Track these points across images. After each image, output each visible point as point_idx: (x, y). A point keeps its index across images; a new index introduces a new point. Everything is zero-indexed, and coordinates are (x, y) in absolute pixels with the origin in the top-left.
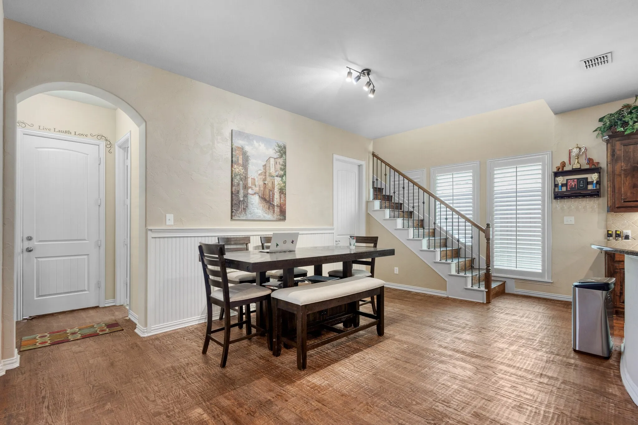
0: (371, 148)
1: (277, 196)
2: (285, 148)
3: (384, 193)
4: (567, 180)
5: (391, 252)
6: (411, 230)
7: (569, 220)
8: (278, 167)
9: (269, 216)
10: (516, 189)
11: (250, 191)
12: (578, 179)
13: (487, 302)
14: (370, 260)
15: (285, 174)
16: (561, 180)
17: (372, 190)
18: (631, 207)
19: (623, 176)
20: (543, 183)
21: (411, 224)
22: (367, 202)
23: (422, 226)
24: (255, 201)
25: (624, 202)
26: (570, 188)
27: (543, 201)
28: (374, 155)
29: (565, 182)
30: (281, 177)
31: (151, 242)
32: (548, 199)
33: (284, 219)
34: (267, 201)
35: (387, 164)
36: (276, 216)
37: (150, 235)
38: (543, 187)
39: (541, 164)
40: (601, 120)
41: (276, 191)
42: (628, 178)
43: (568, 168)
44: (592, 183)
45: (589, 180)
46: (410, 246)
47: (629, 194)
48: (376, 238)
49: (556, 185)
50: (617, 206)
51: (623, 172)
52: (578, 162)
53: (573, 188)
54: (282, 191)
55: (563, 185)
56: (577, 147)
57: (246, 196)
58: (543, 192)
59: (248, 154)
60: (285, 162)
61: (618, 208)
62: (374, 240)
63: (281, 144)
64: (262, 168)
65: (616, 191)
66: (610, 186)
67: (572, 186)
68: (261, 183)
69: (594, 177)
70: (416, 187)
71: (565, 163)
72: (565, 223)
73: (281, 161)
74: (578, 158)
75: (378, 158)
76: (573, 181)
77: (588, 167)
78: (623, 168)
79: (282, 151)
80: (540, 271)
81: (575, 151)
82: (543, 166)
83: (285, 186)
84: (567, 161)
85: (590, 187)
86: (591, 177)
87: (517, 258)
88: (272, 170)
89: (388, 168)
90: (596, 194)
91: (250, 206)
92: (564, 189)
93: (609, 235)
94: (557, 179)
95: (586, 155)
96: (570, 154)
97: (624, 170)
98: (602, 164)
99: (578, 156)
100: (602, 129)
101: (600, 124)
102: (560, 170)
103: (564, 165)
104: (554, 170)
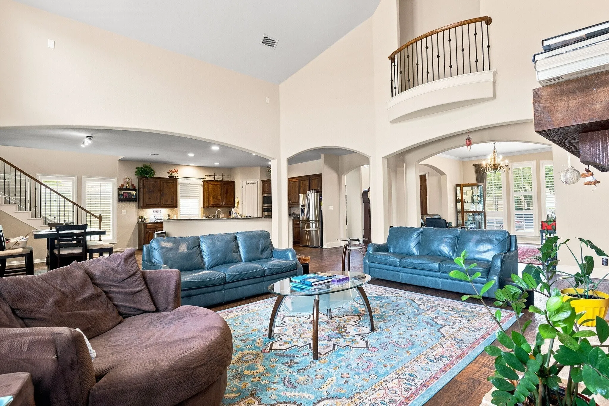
4: (124, 193)
7: (124, 212)
12: (128, 193)
18: (149, 206)
19: (146, 194)
20: (113, 193)
25: (147, 204)
27: (113, 202)
32: (116, 201)
38: (113, 195)
40: (137, 168)
42: (148, 195)
43: (124, 187)
44: (133, 195)
47: (148, 202)
49: (119, 195)
52: (129, 185)
53: (126, 197)
55: (122, 195)
56: (128, 178)
58: (113, 198)
61: (145, 207)
65: (144, 200)
66: (142, 198)
69: (134, 193)
72: (122, 213)
76: (126, 193)
80: (111, 238)
81: (127, 180)
82: (113, 184)
84: (124, 184)
85: (133, 197)
90: (134, 200)
92: (123, 197)
93: (140, 218)
94: (120, 192)
95: (132, 183)
96: (125, 181)
97: (147, 192)
98: (137, 188)
99: (128, 182)
100: (138, 173)
101: (137, 170)
102: (121, 188)
103: (122, 185)
104: (119, 188)
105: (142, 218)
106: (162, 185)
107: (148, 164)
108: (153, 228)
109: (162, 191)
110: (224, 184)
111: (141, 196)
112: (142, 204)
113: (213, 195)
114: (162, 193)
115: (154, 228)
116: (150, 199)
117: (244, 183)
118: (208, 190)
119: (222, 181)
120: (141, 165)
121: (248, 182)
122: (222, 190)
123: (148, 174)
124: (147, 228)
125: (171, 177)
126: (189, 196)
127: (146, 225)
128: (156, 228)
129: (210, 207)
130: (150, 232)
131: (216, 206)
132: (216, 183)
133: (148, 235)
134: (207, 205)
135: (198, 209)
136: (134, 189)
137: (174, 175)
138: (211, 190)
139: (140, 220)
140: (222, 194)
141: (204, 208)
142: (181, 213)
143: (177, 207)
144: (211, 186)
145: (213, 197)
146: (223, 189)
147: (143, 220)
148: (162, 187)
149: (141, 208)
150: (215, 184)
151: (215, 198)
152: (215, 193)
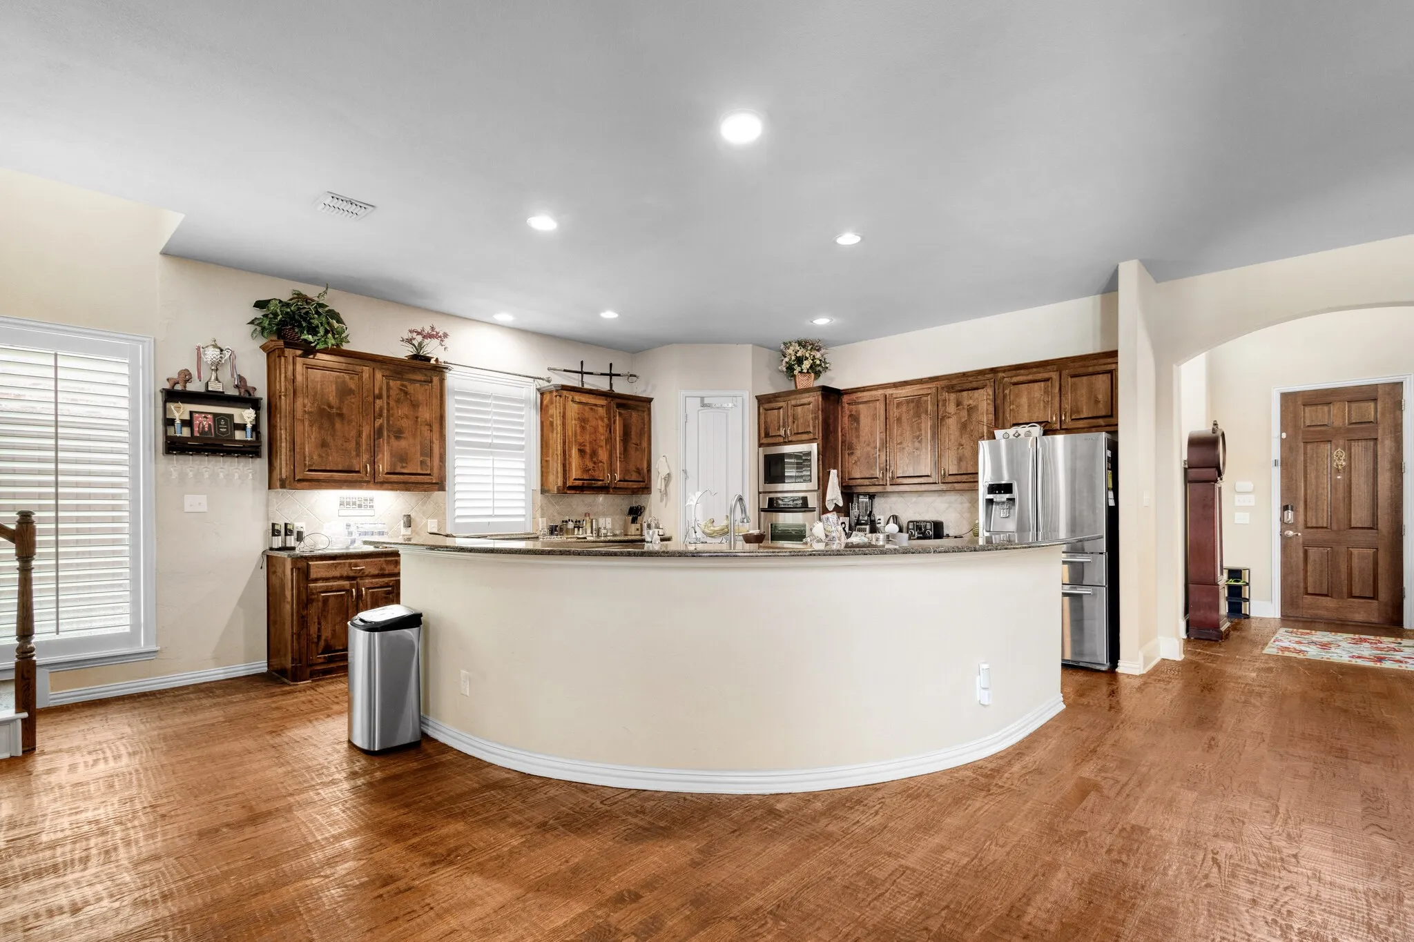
4: (191, 413)
7: (195, 502)
10: (56, 415)
13: (23, 752)
16: (180, 411)
18: (318, 481)
19: (307, 424)
20: (133, 411)
25: (310, 471)
26: (199, 432)
27: (134, 456)
29: (187, 417)
32: (148, 453)
38: (134, 421)
39: (127, 361)
40: (260, 305)
42: (314, 429)
43: (195, 386)
44: (243, 427)
45: (237, 420)
47: (315, 457)
49: (169, 422)
50: (297, 478)
51: (307, 416)
52: (217, 379)
53: (206, 433)
55: (185, 423)
56: (215, 346)
58: (134, 433)
61: (299, 481)
65: (297, 449)
66: (286, 439)
67: (204, 427)
69: (246, 415)
71: (190, 374)
72: (187, 509)
74: (217, 370)
76: (205, 417)
77: (235, 392)
78: (306, 409)
80: (127, 629)
81: (211, 354)
82: (133, 366)
85: (239, 435)
86: (242, 416)
87: (60, 605)
90: (249, 451)
92: (186, 432)
93: (275, 532)
94: (171, 406)
95: (233, 367)
96: (199, 358)
97: (310, 413)
98: (262, 393)
99: (217, 367)
100: (266, 323)
101: (259, 314)
102: (179, 387)
103: (186, 376)
104: (167, 386)
105: (288, 532)
106: (381, 389)
107: (311, 292)
108: (341, 578)
109: (381, 415)
110: (619, 406)
111: (283, 434)
112: (283, 469)
113: (580, 445)
114: (378, 422)
115: (348, 578)
116: (324, 444)
117: (694, 404)
118: (564, 424)
119: (609, 395)
120: (282, 292)
121: (707, 401)
122: (610, 428)
123: (313, 330)
124: (316, 580)
125: (420, 359)
126: (490, 445)
127: (303, 565)
128: (353, 578)
129: (571, 488)
130: (326, 600)
131: (588, 486)
132: (592, 400)
133: (313, 610)
134: (556, 481)
135: (523, 496)
136: (245, 399)
137: (433, 350)
138: (572, 424)
139: (278, 542)
140: (610, 440)
141: (543, 491)
142: (458, 513)
143: (443, 489)
144: (572, 410)
145: (582, 452)
146: (615, 422)
147: (291, 541)
148: (380, 397)
149: (283, 486)
150: (586, 404)
151: (588, 456)
152: (587, 437)
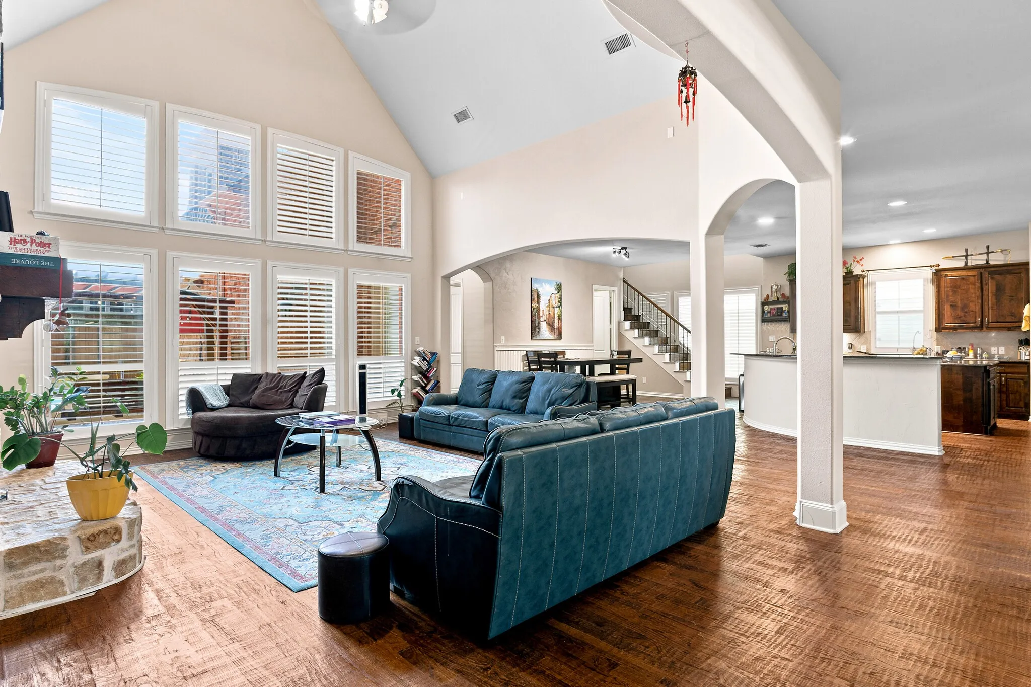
0: (621, 276)
1: (556, 321)
2: (561, 286)
3: (633, 313)
4: (770, 308)
5: (640, 360)
6: (656, 347)
7: (772, 338)
8: (557, 299)
9: (552, 337)
11: (541, 319)
12: (777, 308)
14: (626, 367)
15: (561, 305)
16: (766, 308)
17: (622, 312)
20: (756, 310)
21: (656, 341)
22: (619, 322)
23: (666, 343)
24: (544, 326)
26: (772, 314)
27: (756, 324)
28: (624, 282)
29: (769, 310)
30: (559, 307)
31: (496, 352)
32: (759, 322)
33: (560, 339)
34: (551, 325)
35: (636, 290)
36: (556, 337)
37: (496, 349)
38: (756, 313)
39: (754, 295)
41: (556, 318)
43: (771, 300)
44: (784, 311)
46: (655, 358)
48: (630, 352)
49: (763, 312)
52: (776, 296)
53: (774, 314)
54: (560, 318)
55: (768, 312)
56: (776, 285)
57: (539, 323)
58: (756, 317)
59: (540, 293)
60: (561, 296)
62: (629, 353)
63: (558, 283)
64: (548, 302)
68: (548, 313)
70: (660, 312)
72: (770, 340)
73: (558, 295)
74: (776, 292)
75: (628, 285)
76: (774, 309)
77: (783, 300)
79: (559, 288)
81: (775, 288)
82: (756, 297)
83: (561, 314)
84: (770, 295)
85: (783, 314)
88: (554, 303)
89: (637, 294)
91: (541, 330)
92: (769, 315)
96: (771, 290)
102: (766, 301)
103: (768, 297)
104: (763, 301)
110: (991, 273)
113: (953, 302)
119: (987, 266)
122: (982, 289)
125: (849, 273)
129: (945, 328)
132: (964, 273)
138: (945, 290)
140: (982, 297)
141: (936, 331)
144: (946, 282)
145: (953, 306)
146: (987, 284)
150: (959, 277)
151: (959, 309)
152: (959, 297)
